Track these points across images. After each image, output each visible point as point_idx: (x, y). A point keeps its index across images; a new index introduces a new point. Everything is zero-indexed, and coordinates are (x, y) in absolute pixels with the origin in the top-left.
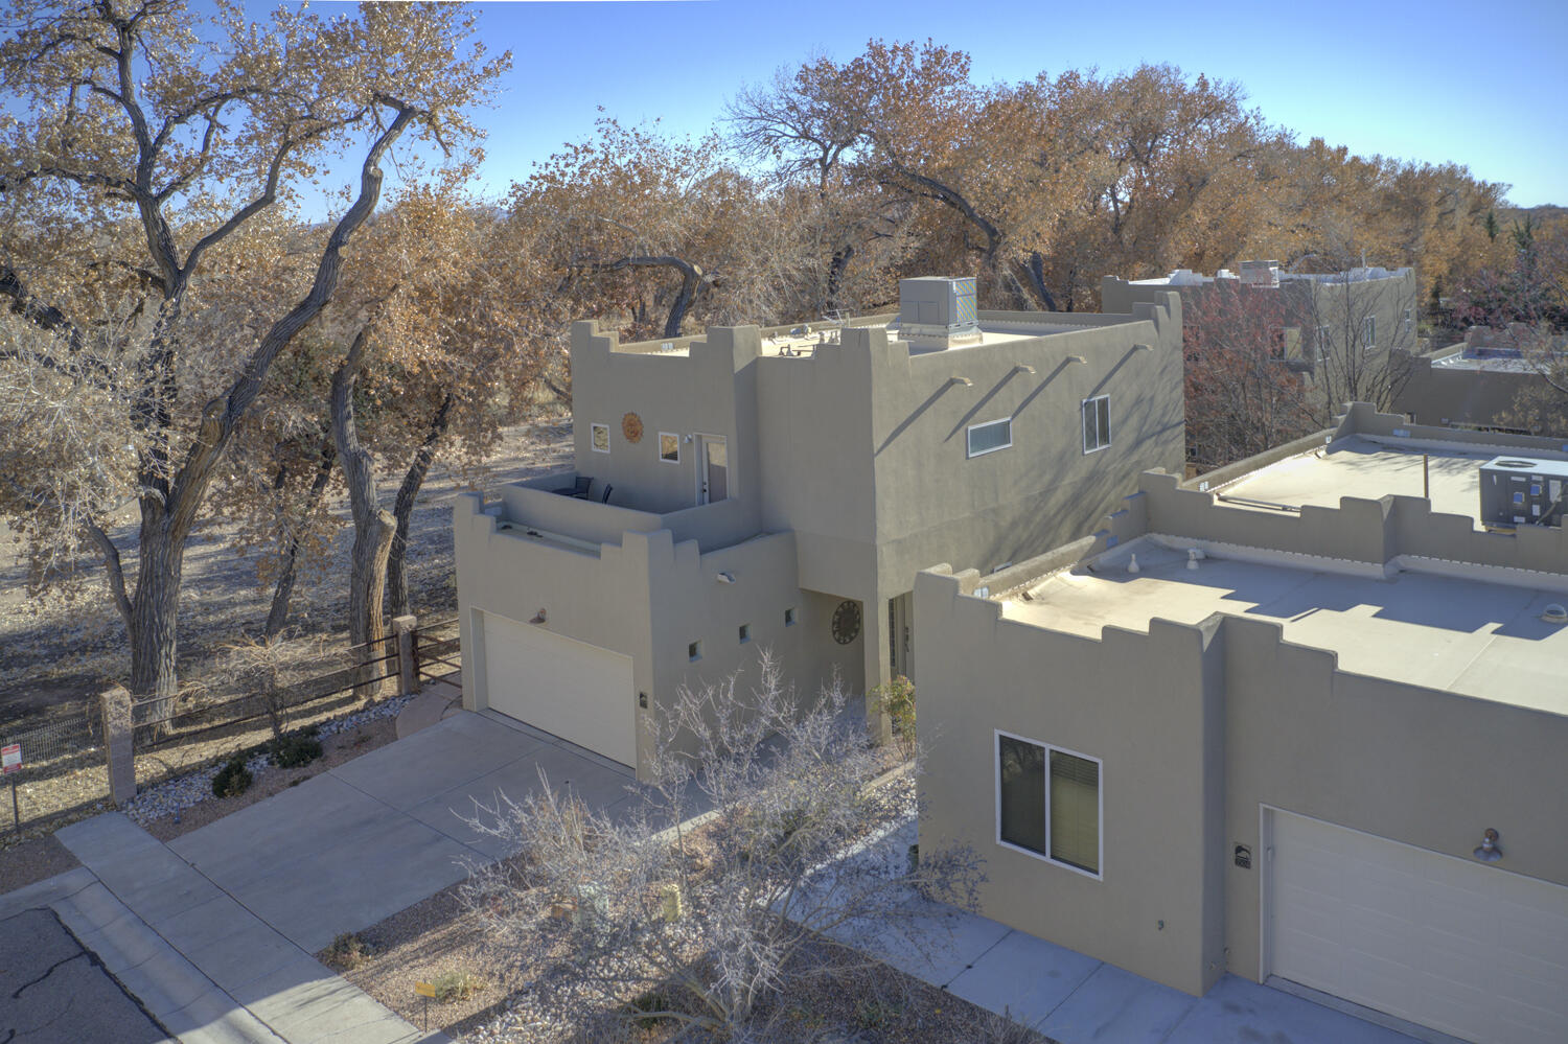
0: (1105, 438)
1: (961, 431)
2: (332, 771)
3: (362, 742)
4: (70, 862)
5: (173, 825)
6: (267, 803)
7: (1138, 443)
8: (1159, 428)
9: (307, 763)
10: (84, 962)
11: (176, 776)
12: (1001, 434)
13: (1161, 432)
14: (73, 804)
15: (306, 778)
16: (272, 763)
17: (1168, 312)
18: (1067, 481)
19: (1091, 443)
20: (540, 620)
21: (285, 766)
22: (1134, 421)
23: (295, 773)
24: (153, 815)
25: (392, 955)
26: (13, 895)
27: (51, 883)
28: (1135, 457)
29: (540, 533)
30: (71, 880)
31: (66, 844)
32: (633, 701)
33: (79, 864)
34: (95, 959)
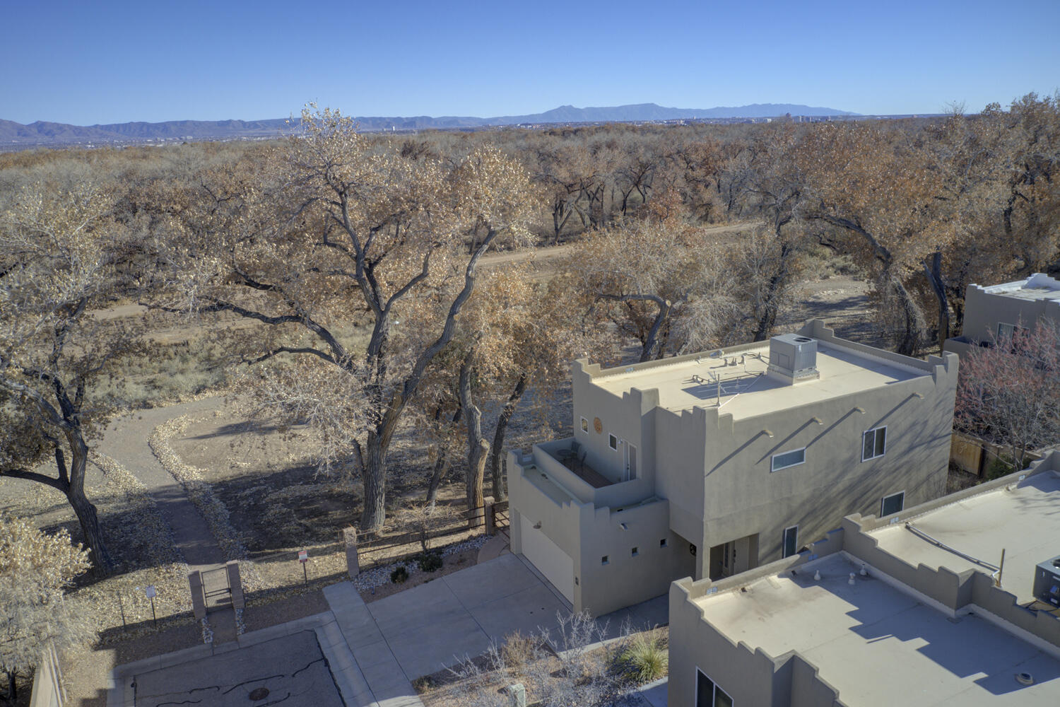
0: (881, 450)
1: (769, 457)
2: (444, 577)
3: (461, 562)
4: (326, 607)
5: (371, 595)
6: (412, 590)
7: (911, 448)
8: (930, 439)
9: (434, 570)
10: (322, 663)
11: (378, 566)
12: (799, 457)
13: (931, 441)
14: (333, 573)
15: (432, 579)
16: (419, 567)
17: (946, 369)
18: (846, 478)
19: (868, 454)
20: (538, 527)
21: (424, 570)
22: (908, 438)
23: (428, 575)
24: (364, 587)
25: (441, 690)
26: (300, 621)
27: (316, 617)
28: (905, 459)
29: (547, 476)
30: (325, 617)
31: (327, 597)
32: (573, 581)
33: (329, 609)
34: (327, 664)
